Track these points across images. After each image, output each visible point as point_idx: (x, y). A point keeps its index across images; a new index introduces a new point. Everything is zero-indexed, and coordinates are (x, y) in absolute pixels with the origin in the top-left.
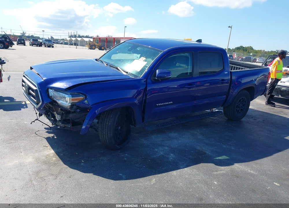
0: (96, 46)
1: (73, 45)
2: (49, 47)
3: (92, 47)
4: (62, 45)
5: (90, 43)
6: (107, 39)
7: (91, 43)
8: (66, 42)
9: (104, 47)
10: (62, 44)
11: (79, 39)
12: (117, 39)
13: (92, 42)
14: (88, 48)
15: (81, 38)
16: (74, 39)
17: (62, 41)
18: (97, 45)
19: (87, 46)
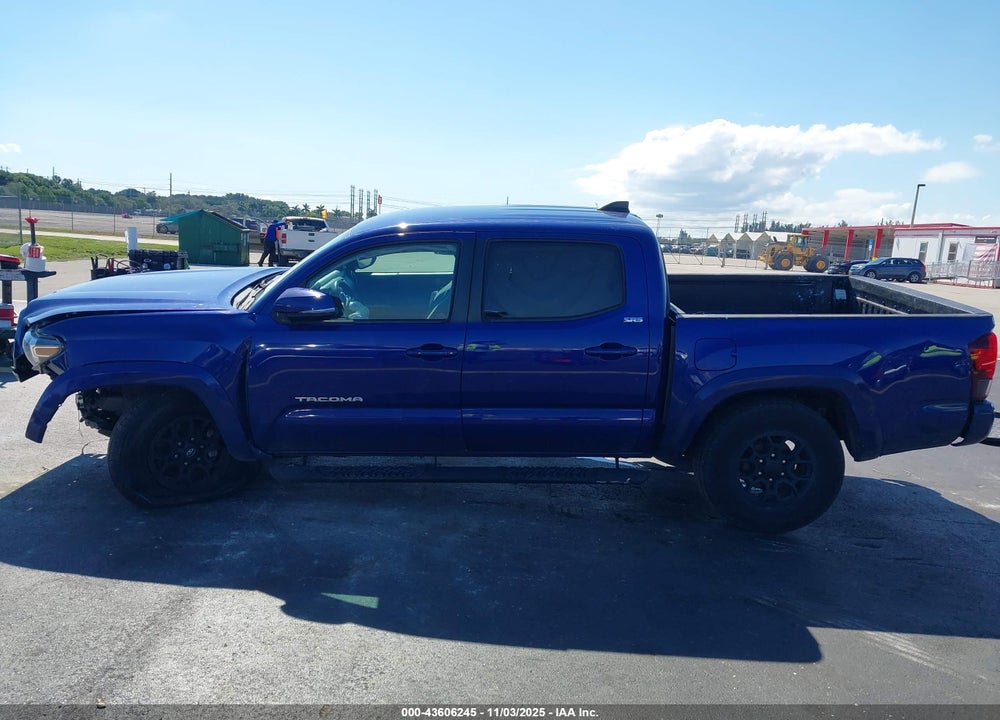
3: (780, 260)
4: (699, 257)
5: (774, 249)
6: (852, 232)
7: (777, 247)
8: (712, 246)
10: (700, 253)
12: (862, 230)
13: (782, 243)
18: (799, 256)
19: (761, 258)
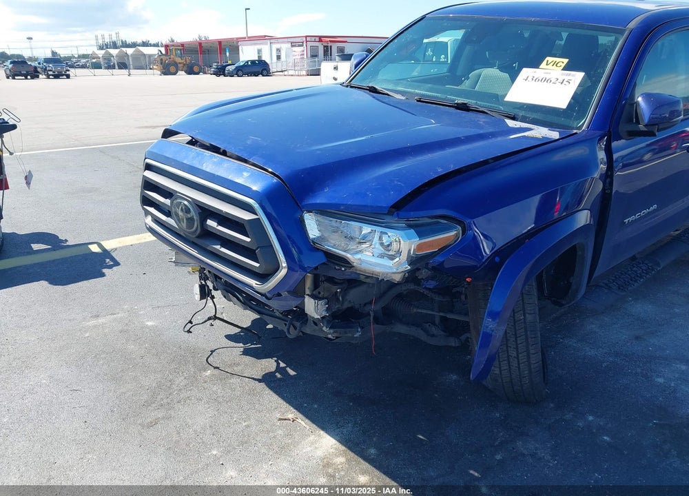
0: (179, 65)
1: (117, 67)
2: (57, 76)
3: (168, 69)
5: (162, 60)
6: (200, 44)
7: (164, 58)
8: (94, 61)
9: (198, 65)
10: (83, 67)
11: (130, 51)
13: (165, 55)
14: (159, 73)
15: (134, 49)
16: (114, 52)
17: (83, 61)
18: (180, 63)
19: (155, 67)
